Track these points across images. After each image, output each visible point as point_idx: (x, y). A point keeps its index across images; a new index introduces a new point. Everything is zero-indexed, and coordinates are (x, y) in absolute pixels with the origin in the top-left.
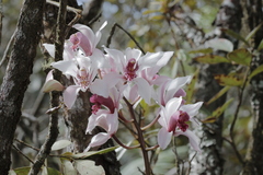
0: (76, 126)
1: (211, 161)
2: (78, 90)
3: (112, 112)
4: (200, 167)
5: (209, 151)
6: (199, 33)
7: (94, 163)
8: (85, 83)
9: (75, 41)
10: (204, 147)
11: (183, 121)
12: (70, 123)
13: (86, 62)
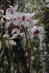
0: (9, 30)
1: (46, 37)
2: (10, 23)
3: (18, 29)
4: (43, 39)
5: (46, 34)
6: (44, 2)
7: (14, 41)
8: (12, 22)
9: (9, 10)
10: (44, 33)
11: (37, 32)
12: (8, 30)
13: (12, 16)
